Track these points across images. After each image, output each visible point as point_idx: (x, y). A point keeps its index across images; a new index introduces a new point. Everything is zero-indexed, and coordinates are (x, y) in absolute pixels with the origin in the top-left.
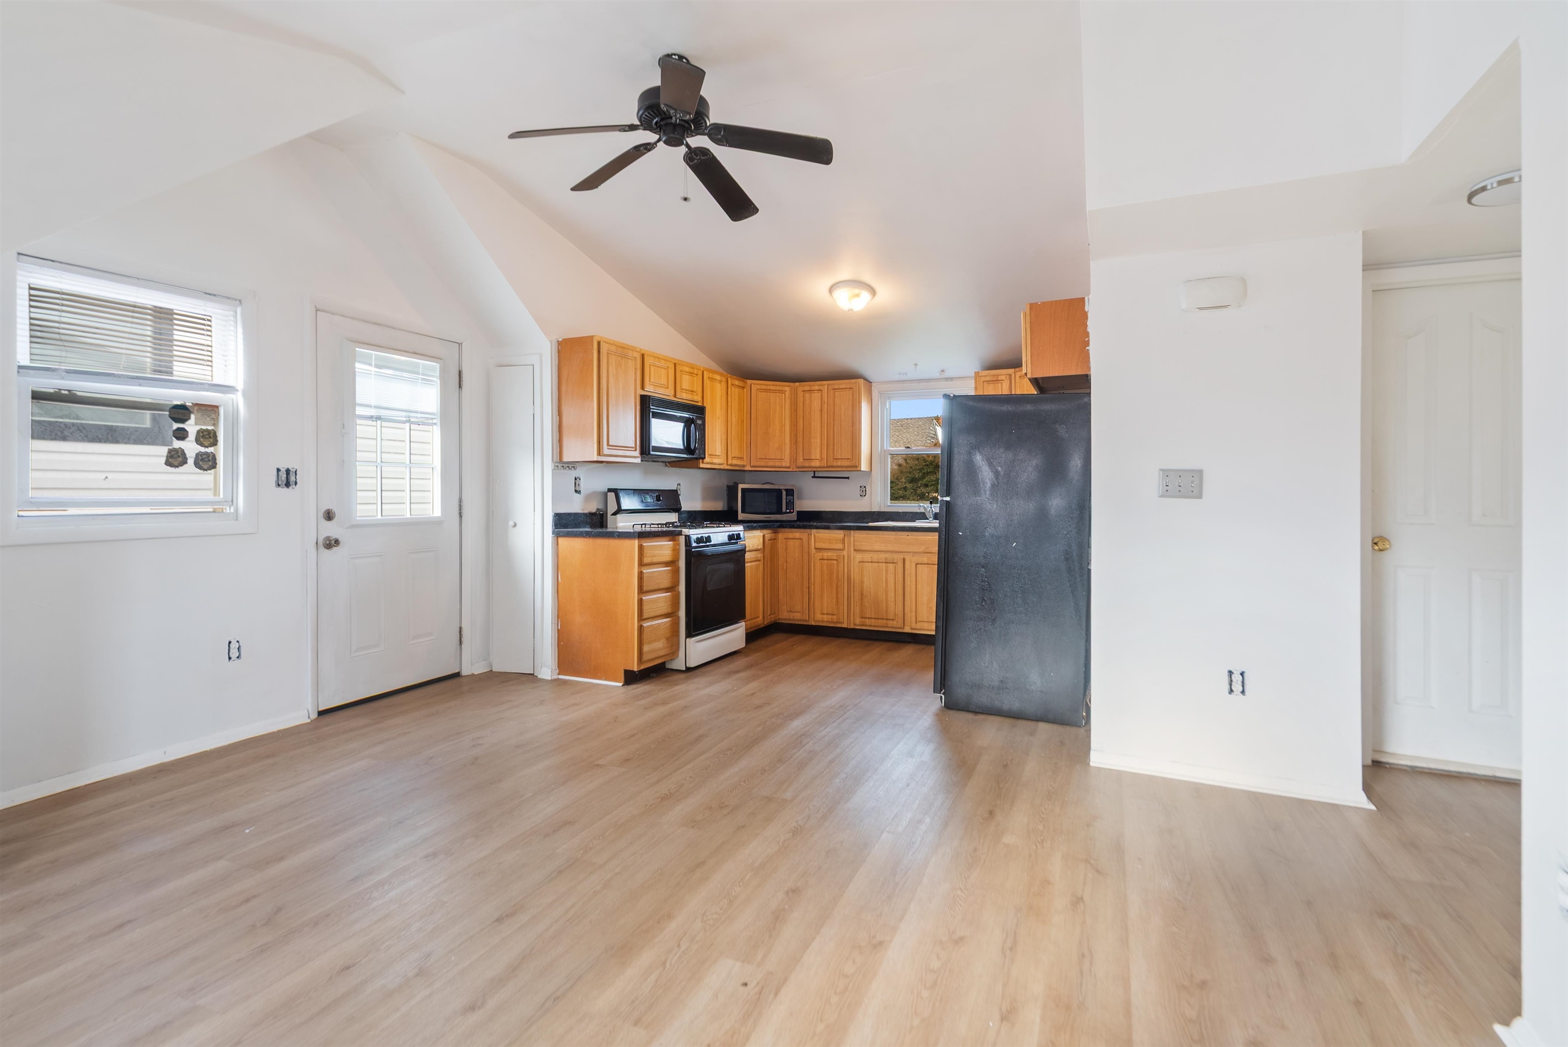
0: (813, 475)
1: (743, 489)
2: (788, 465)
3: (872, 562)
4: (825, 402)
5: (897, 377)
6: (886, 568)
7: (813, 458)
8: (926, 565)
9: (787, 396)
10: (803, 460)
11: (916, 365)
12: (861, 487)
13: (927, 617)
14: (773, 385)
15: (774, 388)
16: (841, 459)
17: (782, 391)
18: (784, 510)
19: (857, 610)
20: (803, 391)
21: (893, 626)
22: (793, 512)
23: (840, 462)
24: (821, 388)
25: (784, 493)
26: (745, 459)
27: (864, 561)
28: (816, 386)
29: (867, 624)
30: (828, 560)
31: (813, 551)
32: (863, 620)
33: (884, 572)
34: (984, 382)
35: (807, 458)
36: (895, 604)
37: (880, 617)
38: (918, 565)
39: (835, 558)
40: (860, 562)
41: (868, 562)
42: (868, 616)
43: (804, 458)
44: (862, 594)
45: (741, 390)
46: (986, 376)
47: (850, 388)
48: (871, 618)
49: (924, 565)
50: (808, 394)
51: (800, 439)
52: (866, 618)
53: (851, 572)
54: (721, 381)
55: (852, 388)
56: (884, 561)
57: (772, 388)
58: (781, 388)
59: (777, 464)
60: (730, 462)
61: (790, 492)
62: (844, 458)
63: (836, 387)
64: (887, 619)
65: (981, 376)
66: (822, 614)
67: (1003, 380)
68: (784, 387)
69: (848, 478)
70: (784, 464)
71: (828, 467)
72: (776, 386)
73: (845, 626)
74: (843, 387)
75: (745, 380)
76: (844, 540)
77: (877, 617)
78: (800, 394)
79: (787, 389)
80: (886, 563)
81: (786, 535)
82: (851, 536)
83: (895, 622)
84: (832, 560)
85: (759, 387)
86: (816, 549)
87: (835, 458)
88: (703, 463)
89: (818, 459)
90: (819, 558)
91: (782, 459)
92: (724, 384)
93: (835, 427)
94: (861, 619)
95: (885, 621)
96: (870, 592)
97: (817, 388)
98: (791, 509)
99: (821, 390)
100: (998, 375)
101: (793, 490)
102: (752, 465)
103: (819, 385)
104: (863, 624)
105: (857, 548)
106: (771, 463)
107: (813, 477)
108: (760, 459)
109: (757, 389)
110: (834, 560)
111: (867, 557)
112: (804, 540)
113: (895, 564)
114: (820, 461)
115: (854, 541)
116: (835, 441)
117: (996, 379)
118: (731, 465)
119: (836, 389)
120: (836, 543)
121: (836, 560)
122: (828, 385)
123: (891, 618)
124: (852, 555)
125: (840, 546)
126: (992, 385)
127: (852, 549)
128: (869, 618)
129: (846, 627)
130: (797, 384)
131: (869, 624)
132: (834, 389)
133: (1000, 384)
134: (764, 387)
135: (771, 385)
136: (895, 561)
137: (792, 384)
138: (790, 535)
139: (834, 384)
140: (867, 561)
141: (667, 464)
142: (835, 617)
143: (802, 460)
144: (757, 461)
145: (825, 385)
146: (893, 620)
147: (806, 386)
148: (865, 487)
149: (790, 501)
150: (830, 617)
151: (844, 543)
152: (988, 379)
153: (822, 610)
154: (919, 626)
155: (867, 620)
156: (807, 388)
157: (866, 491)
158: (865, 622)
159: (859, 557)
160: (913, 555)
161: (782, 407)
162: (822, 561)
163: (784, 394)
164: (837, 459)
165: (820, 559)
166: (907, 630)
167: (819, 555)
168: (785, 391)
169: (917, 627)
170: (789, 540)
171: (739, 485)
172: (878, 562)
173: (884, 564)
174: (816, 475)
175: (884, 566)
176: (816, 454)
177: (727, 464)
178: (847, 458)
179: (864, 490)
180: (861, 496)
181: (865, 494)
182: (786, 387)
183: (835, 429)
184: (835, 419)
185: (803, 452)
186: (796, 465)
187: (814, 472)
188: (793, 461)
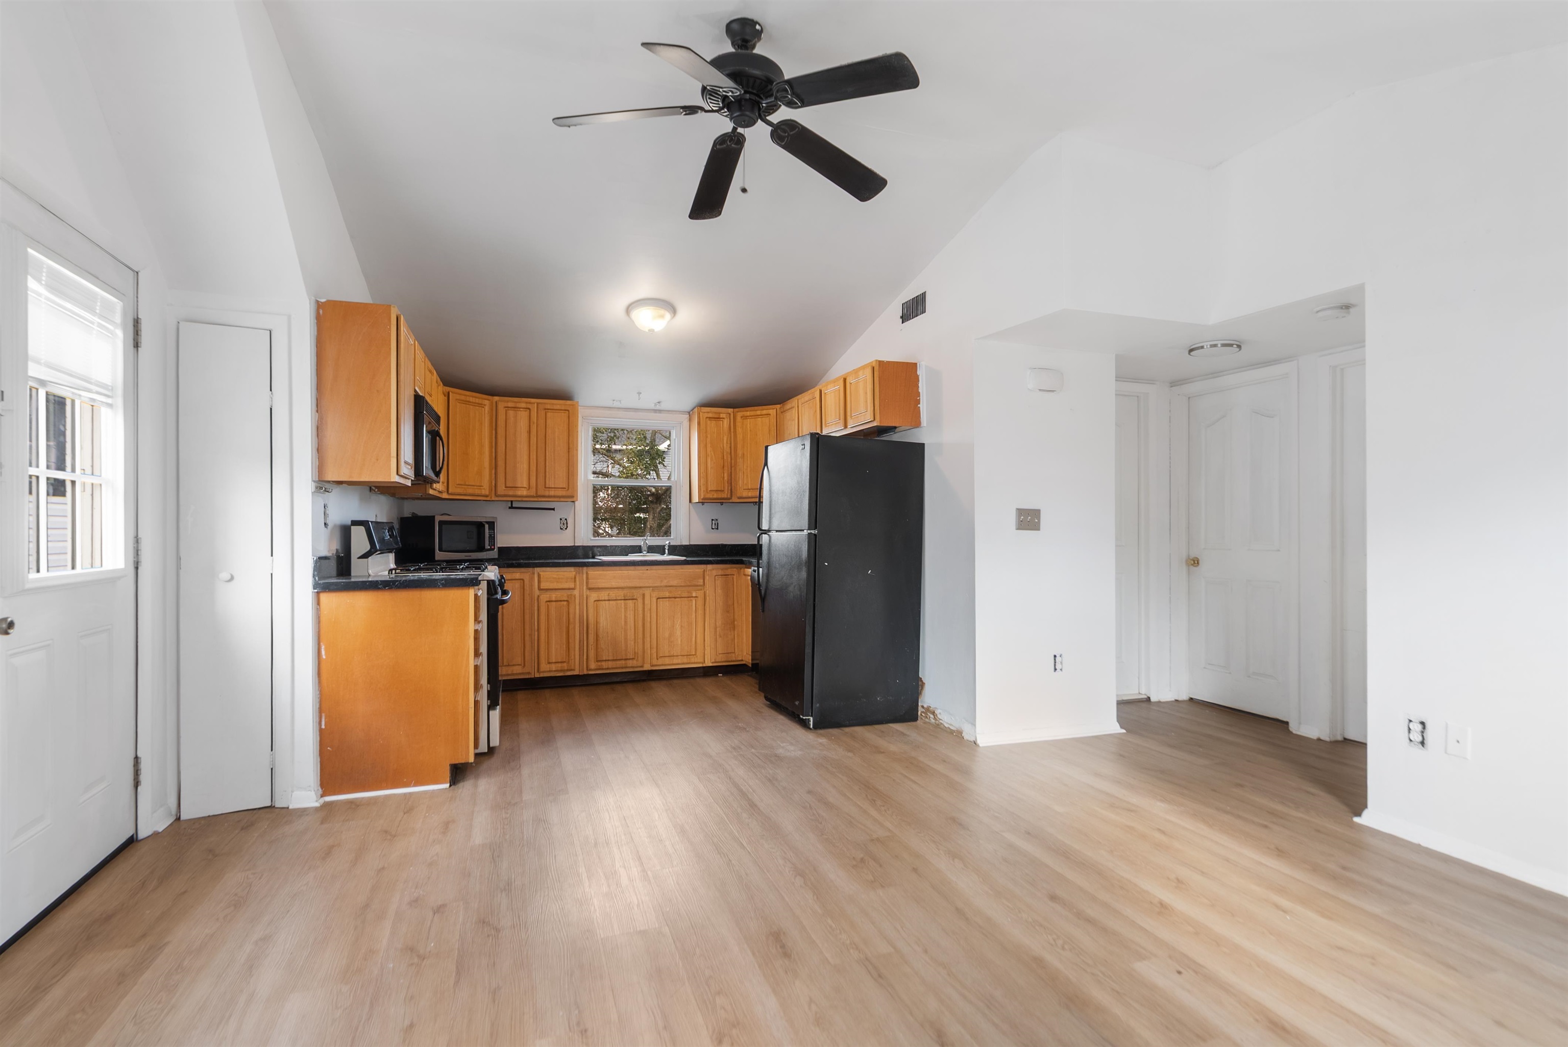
0: (510, 506)
1: (440, 521)
2: (487, 493)
3: (609, 600)
4: (534, 423)
5: (609, 403)
6: (625, 604)
7: (519, 486)
8: (667, 599)
9: (487, 412)
10: (506, 487)
11: (639, 393)
12: (561, 519)
13: (669, 651)
14: (473, 397)
15: (474, 400)
16: (555, 488)
17: (482, 404)
18: (486, 547)
19: (592, 654)
20: (505, 407)
21: (634, 665)
22: (498, 548)
23: (553, 492)
24: (529, 406)
25: (487, 526)
27: (601, 599)
28: (523, 402)
29: (604, 667)
30: (556, 601)
31: (537, 592)
32: (599, 663)
33: (623, 610)
34: (707, 418)
35: (511, 486)
36: (635, 642)
37: (618, 658)
38: (658, 600)
39: (566, 599)
40: (595, 601)
41: (605, 600)
42: (604, 659)
43: (508, 485)
44: (597, 636)
46: (708, 412)
47: (565, 410)
48: (608, 660)
49: (665, 599)
50: (513, 412)
51: (501, 463)
52: (603, 661)
53: (583, 612)
55: (568, 411)
56: (623, 598)
57: (471, 399)
58: (480, 401)
59: (477, 492)
61: (492, 525)
62: (558, 487)
63: (548, 407)
64: (626, 659)
65: (704, 412)
66: (549, 663)
67: (724, 418)
68: (484, 401)
69: (553, 509)
70: (483, 492)
71: (538, 496)
72: (476, 397)
73: (576, 673)
74: (557, 408)
76: (575, 578)
77: (615, 658)
78: (502, 411)
79: (487, 402)
80: (624, 600)
82: (583, 574)
83: (635, 662)
84: (561, 601)
85: (458, 397)
86: (540, 589)
87: (547, 486)
88: (431, 488)
89: (525, 488)
90: (545, 600)
91: (481, 486)
93: (547, 452)
94: (597, 663)
95: (623, 662)
96: (608, 633)
97: (523, 405)
98: (492, 545)
99: (529, 409)
100: (720, 413)
101: (494, 523)
102: (449, 492)
103: (527, 403)
104: (598, 668)
105: (590, 586)
106: (470, 491)
107: (510, 508)
108: (458, 485)
109: (457, 400)
110: (564, 601)
111: (604, 595)
112: (525, 580)
113: (634, 601)
115: (587, 578)
116: (547, 468)
117: (718, 417)
119: (548, 409)
120: (566, 582)
121: (567, 601)
122: (538, 404)
123: (631, 657)
124: (585, 594)
125: (572, 586)
126: (714, 422)
127: (585, 587)
128: (605, 660)
129: (578, 674)
130: (496, 398)
131: (607, 667)
132: (545, 409)
133: (721, 422)
134: (463, 398)
135: (468, 396)
136: (635, 597)
137: (490, 397)
139: (545, 403)
140: (603, 599)
142: (565, 664)
143: (503, 487)
144: (456, 487)
145: (534, 403)
146: (633, 659)
147: (511, 402)
148: (566, 519)
149: (492, 535)
150: (560, 665)
151: (575, 581)
152: (710, 415)
153: (548, 660)
154: (660, 662)
155: (603, 663)
156: (510, 405)
157: (567, 523)
158: (602, 665)
159: (594, 596)
160: (653, 590)
161: (481, 424)
162: (548, 603)
163: (483, 409)
164: (549, 488)
165: (547, 601)
166: (647, 667)
167: (545, 597)
168: (485, 405)
169: (659, 664)
171: (436, 517)
172: (616, 600)
173: (622, 601)
174: (513, 506)
175: (623, 604)
176: (522, 481)
178: (561, 487)
179: (565, 523)
180: (561, 529)
181: (567, 527)
182: (486, 401)
183: (547, 454)
184: (547, 443)
185: (505, 479)
186: (495, 494)
187: (513, 502)
188: (491, 488)
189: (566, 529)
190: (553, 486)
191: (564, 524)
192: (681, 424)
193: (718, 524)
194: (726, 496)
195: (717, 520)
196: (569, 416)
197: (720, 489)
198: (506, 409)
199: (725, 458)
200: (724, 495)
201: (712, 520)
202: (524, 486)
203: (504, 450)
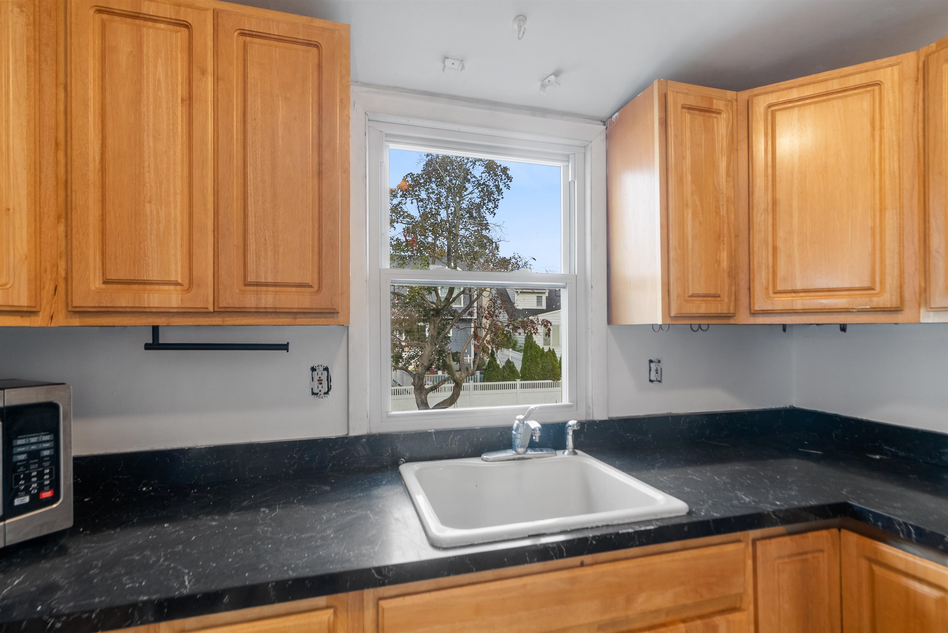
0: (151, 341)
2: (23, 300)
7: (154, 276)
10: (106, 282)
12: (313, 369)
16: (275, 285)
22: (55, 498)
34: (684, 107)
35: (122, 275)
43: (111, 275)
46: (687, 97)
47: (308, 44)
62: (288, 280)
63: (251, 24)
67: (720, 112)
69: (285, 347)
74: (282, 36)
87: (251, 278)
89: (176, 284)
93: (250, 170)
98: (41, 488)
99: (187, 26)
100: (711, 98)
101: (53, 408)
107: (148, 347)
114: (188, 290)
117: (707, 107)
119: (258, 36)
126: (701, 119)
132: (243, 33)
133: (714, 120)
143: (96, 283)
148: (326, 369)
149: (34, 455)
152: (692, 101)
157: (329, 379)
164: (258, 284)
178: (298, 280)
179: (324, 377)
180: (313, 394)
181: (329, 389)
183: (250, 176)
184: (249, 141)
185: (103, 254)
186: (67, 305)
187: (155, 330)
188: (49, 287)
189: (327, 393)
190: (270, 280)
191: (320, 381)
192: (585, 147)
193: (661, 369)
194: (725, 311)
195: (659, 362)
196: (320, 66)
197: (712, 292)
198: (105, 16)
199: (723, 212)
200: (722, 308)
201: (651, 361)
202: (173, 278)
203: (98, 158)
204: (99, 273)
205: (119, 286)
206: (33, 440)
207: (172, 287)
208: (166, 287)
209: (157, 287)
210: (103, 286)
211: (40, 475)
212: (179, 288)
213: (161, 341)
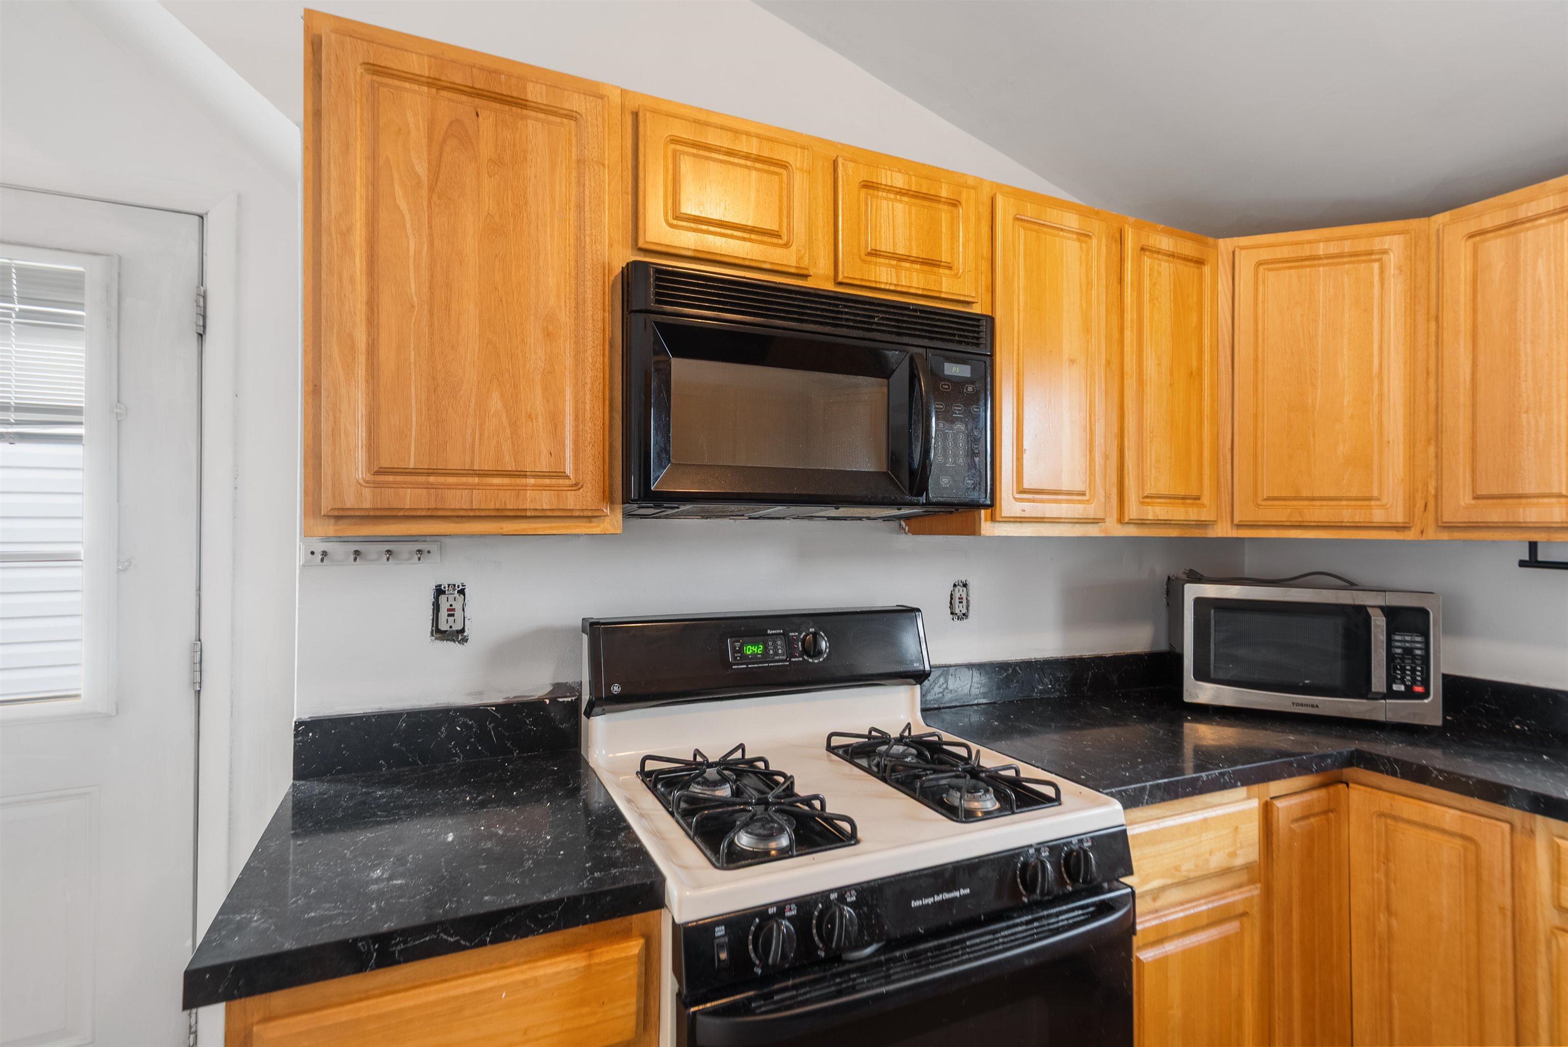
0: (1527, 558)
1: (1200, 602)
2: (1399, 517)
7: (1532, 489)
9: (1392, 270)
10: (1476, 498)
14: (1328, 240)
15: (1333, 248)
17: (1371, 253)
18: (1378, 681)
20: (1471, 236)
22: (1426, 695)
25: (1379, 622)
26: (1205, 500)
35: (1494, 491)
43: (1483, 491)
45: (1188, 270)
54: (1083, 236)
57: (1321, 249)
59: (1347, 515)
60: (1133, 510)
68: (1374, 240)
70: (1378, 516)
72: (1343, 237)
75: (1211, 240)
78: (1458, 254)
79: (1393, 241)
81: (1384, 801)
88: (993, 519)
89: (1560, 496)
91: (1370, 499)
92: (1099, 246)
98: (1414, 681)
101: (1423, 613)
102: (1236, 522)
106: (1323, 515)
107: (1522, 564)
108: (1268, 499)
118: (1141, 523)
130: (1440, 219)
135: (1318, 242)
138: (1409, 808)
141: (903, 524)
143: (1466, 499)
149: (1408, 651)
156: (1494, 220)
170: (1402, 825)
171: (1188, 587)
174: (1546, 558)
176: (1544, 474)
177: (1121, 521)
182: (1388, 238)
185: (1473, 470)
186: (1437, 520)
187: (1533, 546)
188: (1420, 504)
198: (1479, 237)
202: (1555, 490)
203: (1468, 378)
204: (1468, 490)
205: (1490, 501)
206: (1408, 638)
207: (1554, 500)
208: (1546, 500)
209: (1535, 500)
210: (1473, 502)
211: (1413, 671)
212: (1563, 500)
213: (1540, 558)
